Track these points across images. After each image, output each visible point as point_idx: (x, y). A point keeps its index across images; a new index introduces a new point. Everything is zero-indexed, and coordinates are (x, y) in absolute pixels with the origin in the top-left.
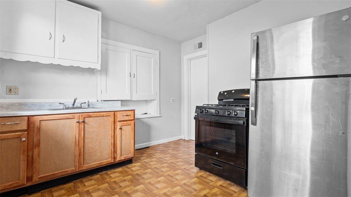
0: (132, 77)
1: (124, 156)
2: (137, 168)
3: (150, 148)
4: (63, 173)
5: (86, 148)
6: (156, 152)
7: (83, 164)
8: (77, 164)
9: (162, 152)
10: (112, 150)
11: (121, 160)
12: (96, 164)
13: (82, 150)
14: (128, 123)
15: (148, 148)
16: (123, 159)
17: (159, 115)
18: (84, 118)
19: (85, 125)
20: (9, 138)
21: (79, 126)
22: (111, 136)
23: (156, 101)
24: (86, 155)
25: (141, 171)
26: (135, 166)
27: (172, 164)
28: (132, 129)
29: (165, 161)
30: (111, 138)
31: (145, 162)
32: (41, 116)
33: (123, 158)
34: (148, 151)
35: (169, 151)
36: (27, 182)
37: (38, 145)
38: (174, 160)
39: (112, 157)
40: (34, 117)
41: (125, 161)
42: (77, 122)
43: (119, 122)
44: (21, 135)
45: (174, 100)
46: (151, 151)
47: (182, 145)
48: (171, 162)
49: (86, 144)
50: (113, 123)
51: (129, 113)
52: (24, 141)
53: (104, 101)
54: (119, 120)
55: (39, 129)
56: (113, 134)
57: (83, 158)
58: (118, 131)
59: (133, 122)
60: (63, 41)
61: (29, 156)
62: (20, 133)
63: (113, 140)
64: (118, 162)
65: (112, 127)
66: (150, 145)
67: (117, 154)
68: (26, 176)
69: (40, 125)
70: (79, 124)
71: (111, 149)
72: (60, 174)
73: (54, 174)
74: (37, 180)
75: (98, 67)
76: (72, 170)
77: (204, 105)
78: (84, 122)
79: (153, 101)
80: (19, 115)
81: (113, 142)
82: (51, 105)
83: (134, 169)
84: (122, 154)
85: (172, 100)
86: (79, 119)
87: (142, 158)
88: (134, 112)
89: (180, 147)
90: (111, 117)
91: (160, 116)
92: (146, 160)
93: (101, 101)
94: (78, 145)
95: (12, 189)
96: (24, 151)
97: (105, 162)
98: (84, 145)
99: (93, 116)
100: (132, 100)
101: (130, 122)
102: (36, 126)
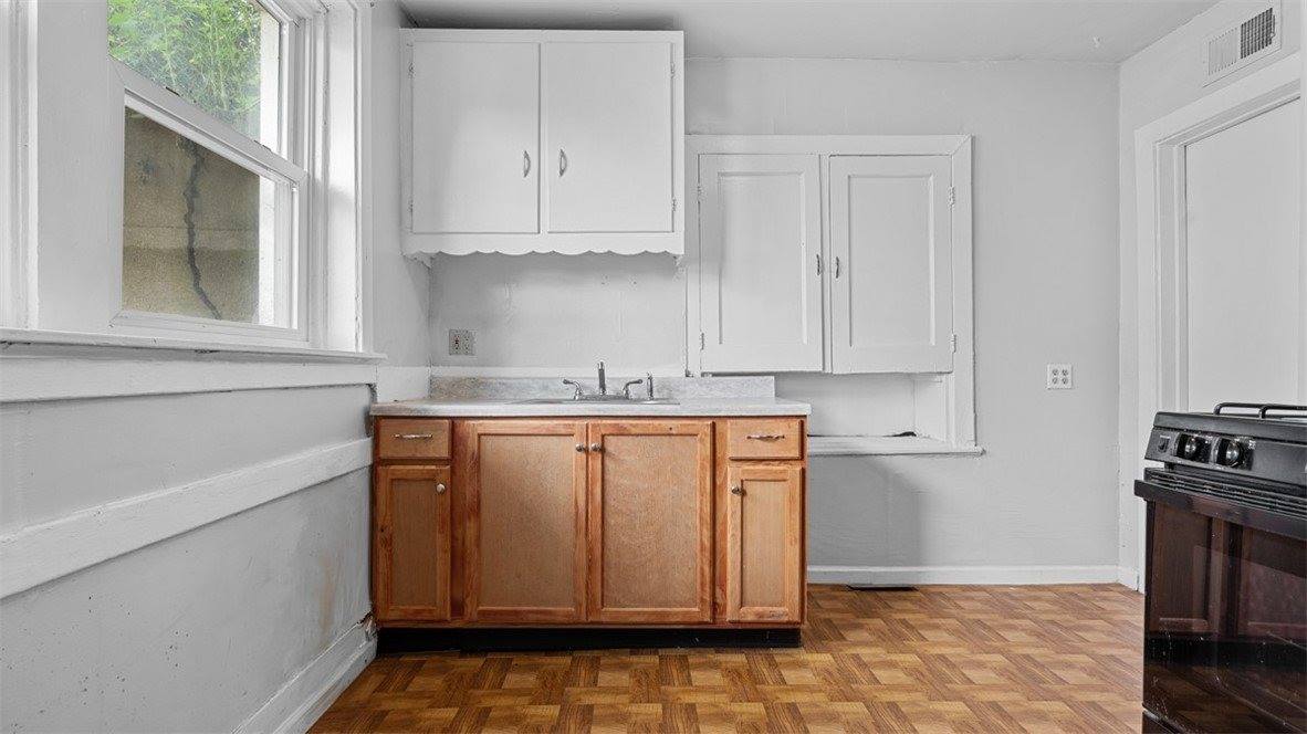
0: (827, 275)
1: (758, 609)
2: (807, 677)
3: (918, 594)
4: (541, 617)
5: (610, 543)
6: (937, 621)
7: (602, 603)
8: (582, 598)
9: (971, 631)
10: (703, 574)
11: (739, 622)
12: (645, 613)
13: (598, 553)
14: (771, 472)
15: (904, 594)
16: (750, 618)
17: (971, 447)
18: (603, 436)
19: (608, 462)
20: (409, 477)
21: (587, 462)
22: (701, 518)
23: (951, 376)
24: (611, 575)
25: (820, 697)
26: (802, 665)
27: (994, 719)
28: (791, 500)
29: (960, 687)
30: (702, 525)
31: (856, 657)
32: (481, 421)
33: (749, 615)
34: (898, 605)
35: (1009, 635)
36: (452, 616)
37: (476, 510)
38: (1016, 696)
39: (702, 600)
40: (466, 422)
41: (764, 631)
42: (579, 450)
43: (735, 463)
44: (435, 473)
45: (1065, 373)
46: (914, 612)
47: (1109, 621)
48: (995, 706)
49: (610, 533)
50: (708, 465)
51: (778, 429)
52: (443, 492)
53: (714, 375)
54: (731, 453)
55: (477, 460)
56: (707, 509)
57: (599, 578)
58: (730, 502)
59: (798, 469)
60: (562, 172)
61: (457, 540)
62: (433, 467)
63: (707, 533)
64: (733, 627)
65: (703, 479)
66: (922, 582)
67: (724, 591)
68: (451, 598)
69: (479, 448)
70: (587, 458)
71: (702, 569)
72: (532, 617)
73: (516, 613)
74: (475, 616)
75: (676, 246)
76: (568, 615)
77: (1223, 410)
78: (602, 450)
79: (938, 378)
80: (431, 414)
81: (707, 543)
82: (546, 388)
83: (791, 676)
84: (749, 595)
85: (1055, 372)
86: (587, 440)
87: (852, 636)
88: (802, 425)
89: (1089, 629)
90: (702, 440)
91: (979, 449)
92: (865, 653)
93: (703, 375)
94: (584, 530)
95: (421, 626)
96: (444, 522)
97: (676, 614)
98: (603, 534)
99: (634, 431)
100: (828, 370)
101: (782, 467)
102: (470, 451)
